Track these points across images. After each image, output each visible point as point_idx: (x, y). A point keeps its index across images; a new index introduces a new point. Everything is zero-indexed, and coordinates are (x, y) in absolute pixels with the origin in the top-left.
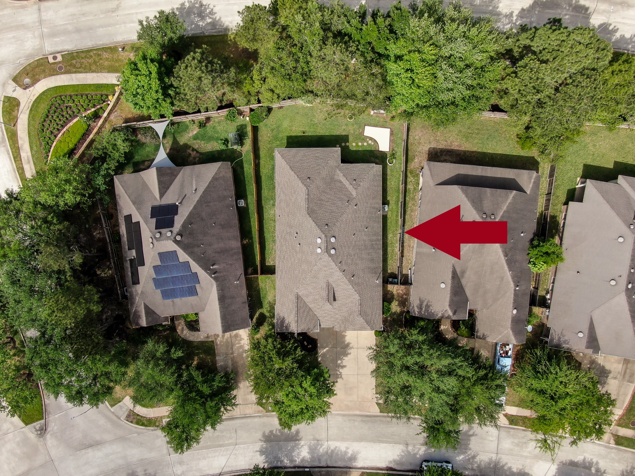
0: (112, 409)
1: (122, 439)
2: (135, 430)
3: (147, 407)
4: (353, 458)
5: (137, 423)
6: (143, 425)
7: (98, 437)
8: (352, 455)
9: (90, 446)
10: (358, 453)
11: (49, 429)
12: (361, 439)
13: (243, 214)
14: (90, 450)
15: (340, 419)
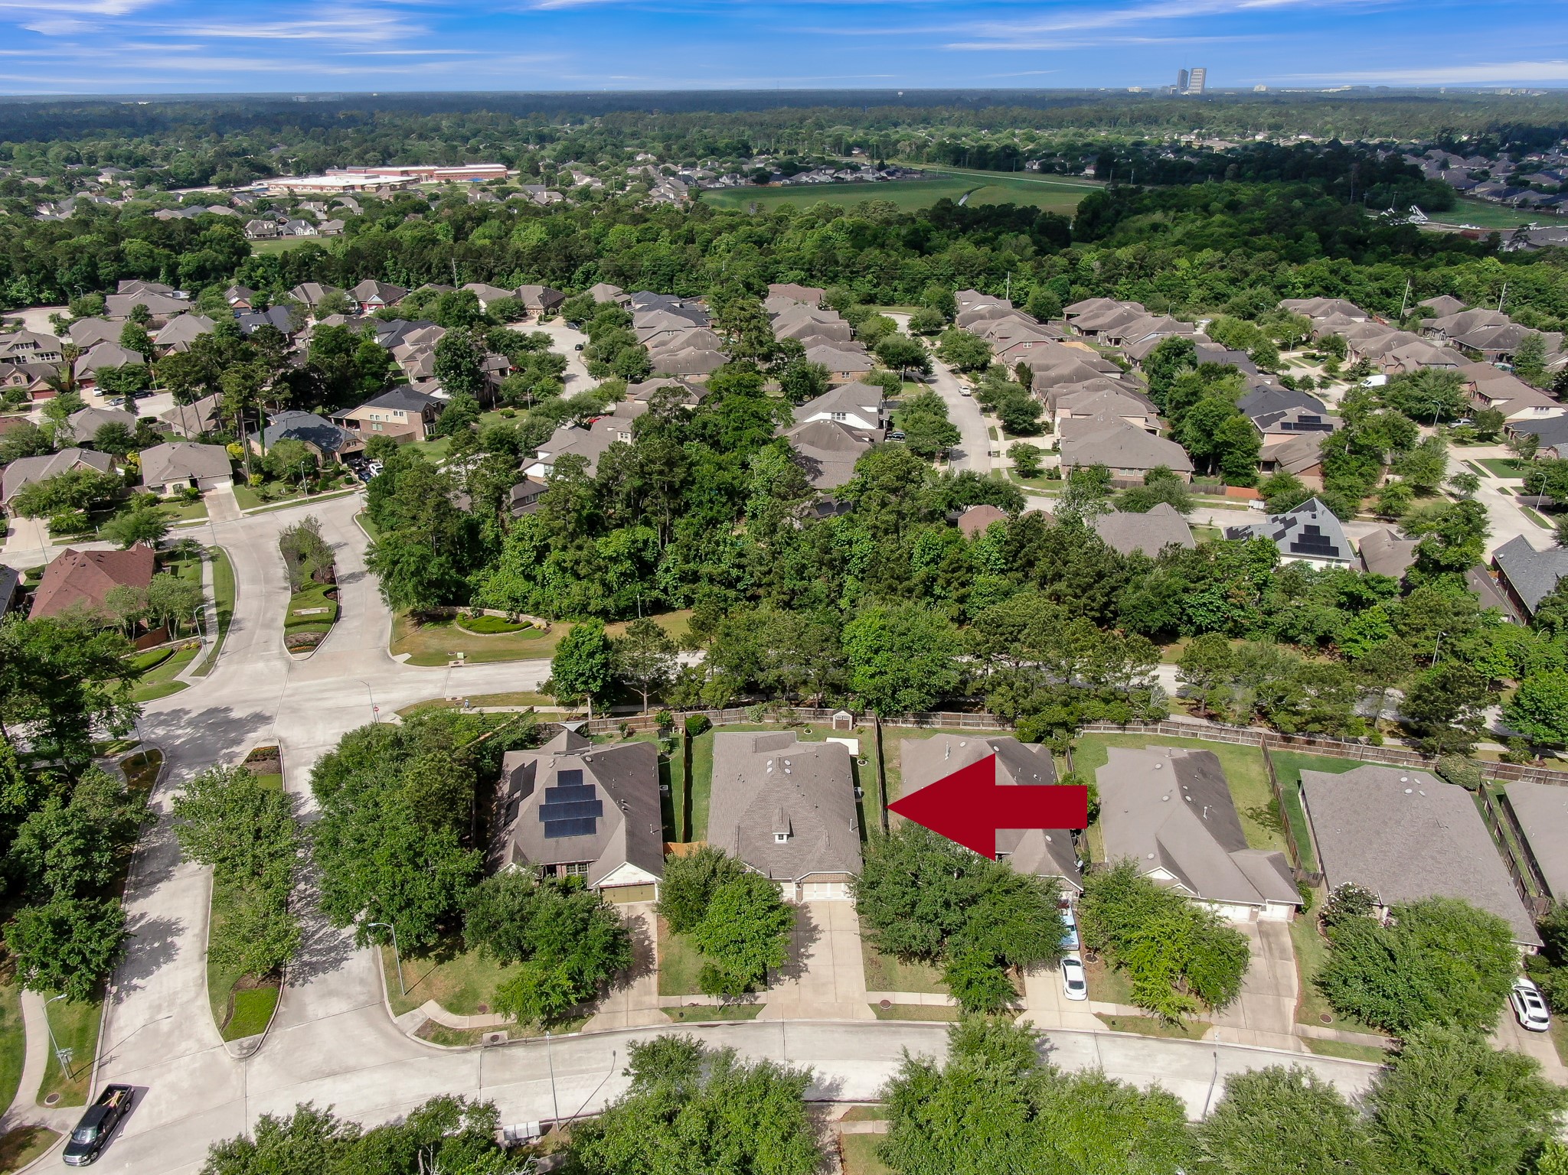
0: (396, 1020)
1: (398, 1064)
2: (427, 1050)
3: (463, 1014)
4: (835, 1087)
5: (435, 1040)
6: (445, 1041)
7: (352, 1061)
8: (831, 1084)
9: (332, 1074)
10: (843, 1080)
11: (265, 1049)
12: (846, 1056)
13: (666, 803)
14: (328, 1081)
15: (807, 1029)
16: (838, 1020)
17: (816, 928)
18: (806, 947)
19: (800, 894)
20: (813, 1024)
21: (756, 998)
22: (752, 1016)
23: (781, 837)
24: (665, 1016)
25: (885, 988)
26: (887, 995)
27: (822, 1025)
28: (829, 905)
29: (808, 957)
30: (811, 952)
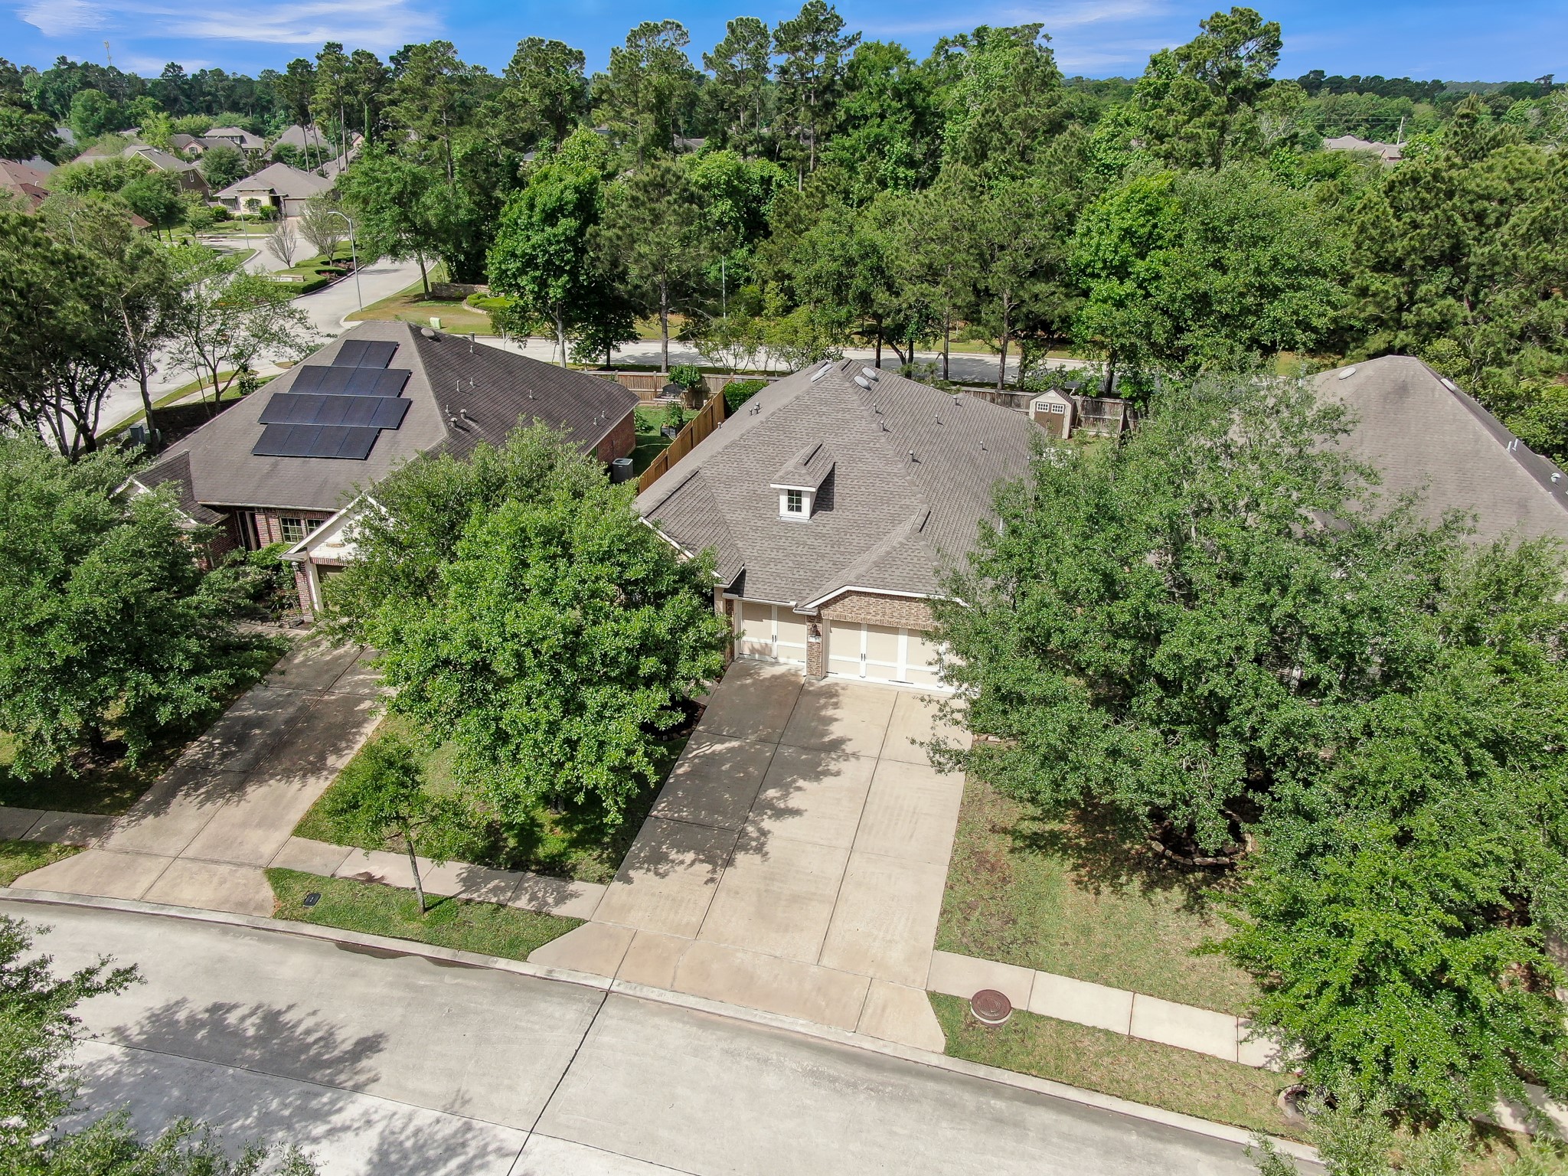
15: (675, 1034)
16: (801, 1025)
17: (836, 745)
18: (786, 789)
19: (818, 657)
20: (706, 1022)
21: (562, 899)
22: (518, 949)
23: (795, 498)
24: (267, 892)
25: (1004, 953)
26: (1005, 978)
27: (739, 1029)
28: (893, 700)
29: (780, 814)
30: (795, 801)
